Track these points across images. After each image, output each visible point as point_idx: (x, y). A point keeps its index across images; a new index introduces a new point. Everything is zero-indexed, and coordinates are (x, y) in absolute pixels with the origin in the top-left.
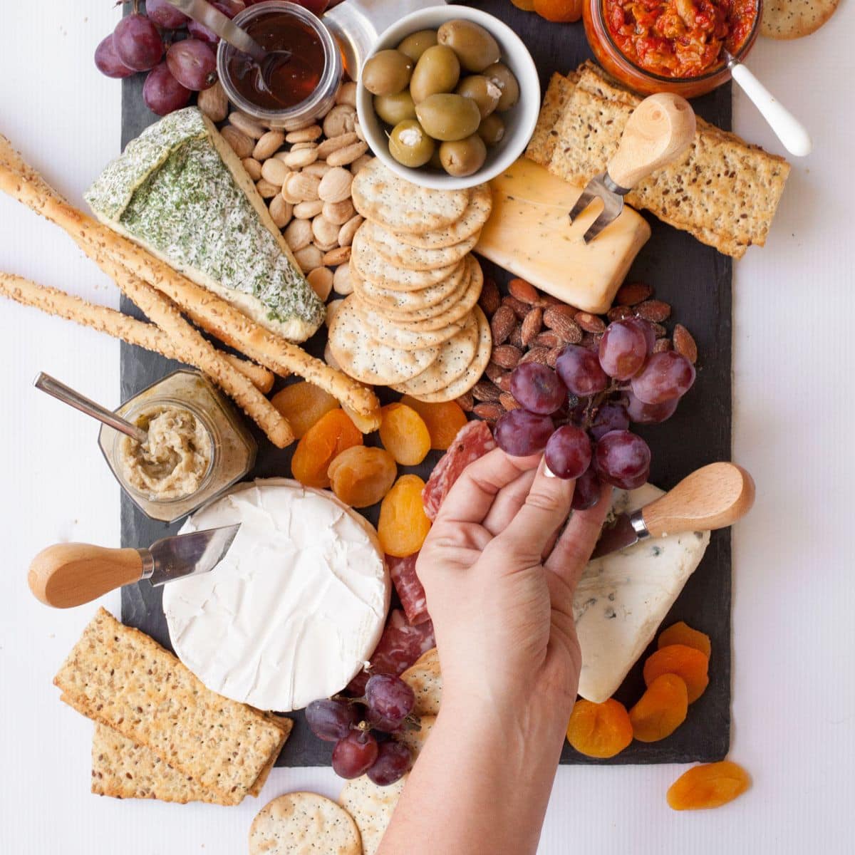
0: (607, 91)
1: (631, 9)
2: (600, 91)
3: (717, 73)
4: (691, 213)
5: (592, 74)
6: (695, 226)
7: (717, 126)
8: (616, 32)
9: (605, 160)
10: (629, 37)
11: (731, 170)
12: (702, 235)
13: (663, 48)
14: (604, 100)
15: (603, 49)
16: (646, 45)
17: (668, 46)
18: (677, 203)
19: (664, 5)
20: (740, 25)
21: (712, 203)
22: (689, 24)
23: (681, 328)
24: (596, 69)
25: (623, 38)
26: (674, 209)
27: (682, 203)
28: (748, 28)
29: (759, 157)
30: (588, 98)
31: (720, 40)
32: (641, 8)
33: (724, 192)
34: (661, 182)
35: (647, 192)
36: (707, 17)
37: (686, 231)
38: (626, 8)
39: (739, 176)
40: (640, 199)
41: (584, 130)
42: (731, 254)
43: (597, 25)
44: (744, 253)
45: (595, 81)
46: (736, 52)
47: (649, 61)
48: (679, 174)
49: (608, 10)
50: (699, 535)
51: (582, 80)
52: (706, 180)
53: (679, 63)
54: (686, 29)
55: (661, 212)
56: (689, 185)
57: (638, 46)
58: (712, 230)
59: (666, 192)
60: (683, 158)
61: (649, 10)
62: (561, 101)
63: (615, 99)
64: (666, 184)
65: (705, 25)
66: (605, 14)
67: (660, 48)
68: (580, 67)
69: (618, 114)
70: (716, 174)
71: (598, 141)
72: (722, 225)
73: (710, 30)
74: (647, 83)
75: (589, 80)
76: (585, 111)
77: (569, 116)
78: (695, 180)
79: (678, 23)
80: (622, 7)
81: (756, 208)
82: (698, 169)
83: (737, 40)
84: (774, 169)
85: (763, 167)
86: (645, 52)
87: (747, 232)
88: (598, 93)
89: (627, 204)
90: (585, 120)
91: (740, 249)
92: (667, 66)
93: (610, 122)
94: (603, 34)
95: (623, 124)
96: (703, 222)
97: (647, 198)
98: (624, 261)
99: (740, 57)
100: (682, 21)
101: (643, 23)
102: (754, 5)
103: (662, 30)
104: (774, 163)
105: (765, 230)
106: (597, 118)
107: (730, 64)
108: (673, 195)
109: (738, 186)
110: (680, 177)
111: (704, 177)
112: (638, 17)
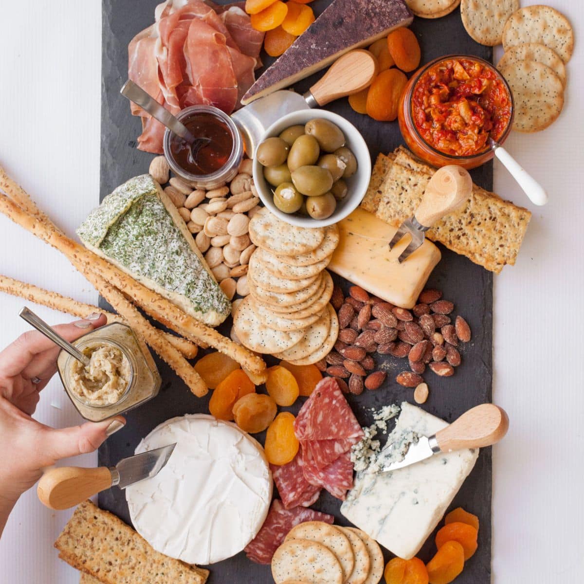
0: (414, 165)
1: (430, 112)
2: (409, 165)
3: (485, 153)
4: (468, 243)
5: (404, 154)
6: (470, 252)
7: (483, 188)
8: (420, 126)
9: (412, 209)
10: (429, 130)
11: (494, 216)
12: (475, 258)
13: (451, 137)
14: (412, 171)
15: (411, 138)
16: (440, 135)
17: (454, 135)
18: (459, 237)
19: (451, 109)
20: (500, 123)
21: (481, 237)
22: (467, 122)
23: (460, 318)
24: (406, 151)
25: (425, 131)
26: (456, 241)
27: (462, 238)
28: (505, 124)
29: (511, 208)
30: (401, 169)
31: (487, 132)
32: (436, 111)
33: (489, 230)
34: (448, 224)
35: (439, 230)
36: (479, 117)
37: (464, 256)
38: (427, 111)
39: (499, 220)
40: (435, 235)
41: (399, 190)
42: (493, 271)
43: (408, 123)
44: (501, 269)
45: (406, 158)
46: (497, 140)
47: (441, 145)
48: (460, 218)
49: (415, 113)
50: (473, 451)
51: (397, 158)
52: (477, 223)
53: (461, 147)
54: (466, 124)
55: (448, 243)
56: (467, 225)
57: (434, 136)
58: (481, 255)
59: (452, 230)
60: (462, 208)
61: (441, 112)
62: (384, 171)
63: (419, 170)
64: (451, 225)
65: (478, 122)
66: (413, 115)
67: (448, 137)
68: (396, 150)
69: (421, 180)
70: (484, 218)
71: (408, 197)
72: (487, 251)
73: (481, 125)
74: (441, 160)
75: (402, 158)
76: (400, 178)
77: (389, 181)
78: (470, 223)
79: (460, 120)
80: (424, 110)
81: (509, 240)
82: (472, 216)
83: (498, 132)
84: (521, 216)
85: (514, 214)
86: (439, 139)
87: (504, 256)
88: (408, 167)
89: (427, 238)
90: (399, 184)
91: (499, 267)
92: (453, 148)
93: (415, 185)
94: (412, 128)
95: (424, 186)
96: (475, 250)
97: (439, 234)
98: (424, 274)
99: (500, 143)
100: (463, 119)
101: (438, 121)
102: (509, 109)
103: (450, 126)
104: (520, 212)
105: (515, 255)
106: (407, 182)
107: (494, 147)
108: (456, 232)
109: (498, 227)
110: (460, 220)
111: (476, 221)
112: (435, 117)
